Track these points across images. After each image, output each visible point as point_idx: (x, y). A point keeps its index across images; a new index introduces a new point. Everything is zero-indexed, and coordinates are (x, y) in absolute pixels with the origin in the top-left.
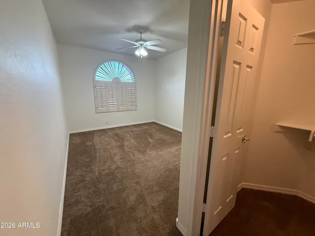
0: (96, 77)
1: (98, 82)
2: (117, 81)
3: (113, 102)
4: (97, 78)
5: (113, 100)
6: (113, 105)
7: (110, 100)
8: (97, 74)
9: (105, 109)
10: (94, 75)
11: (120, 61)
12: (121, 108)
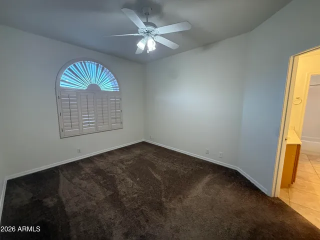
0: (61, 83)
1: (64, 90)
2: (94, 89)
3: (88, 120)
4: (62, 85)
5: (88, 117)
6: (89, 123)
7: (84, 117)
8: (62, 78)
9: (76, 130)
10: (57, 80)
11: (98, 62)
12: (100, 127)
